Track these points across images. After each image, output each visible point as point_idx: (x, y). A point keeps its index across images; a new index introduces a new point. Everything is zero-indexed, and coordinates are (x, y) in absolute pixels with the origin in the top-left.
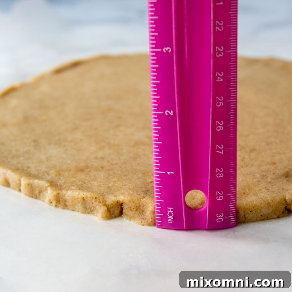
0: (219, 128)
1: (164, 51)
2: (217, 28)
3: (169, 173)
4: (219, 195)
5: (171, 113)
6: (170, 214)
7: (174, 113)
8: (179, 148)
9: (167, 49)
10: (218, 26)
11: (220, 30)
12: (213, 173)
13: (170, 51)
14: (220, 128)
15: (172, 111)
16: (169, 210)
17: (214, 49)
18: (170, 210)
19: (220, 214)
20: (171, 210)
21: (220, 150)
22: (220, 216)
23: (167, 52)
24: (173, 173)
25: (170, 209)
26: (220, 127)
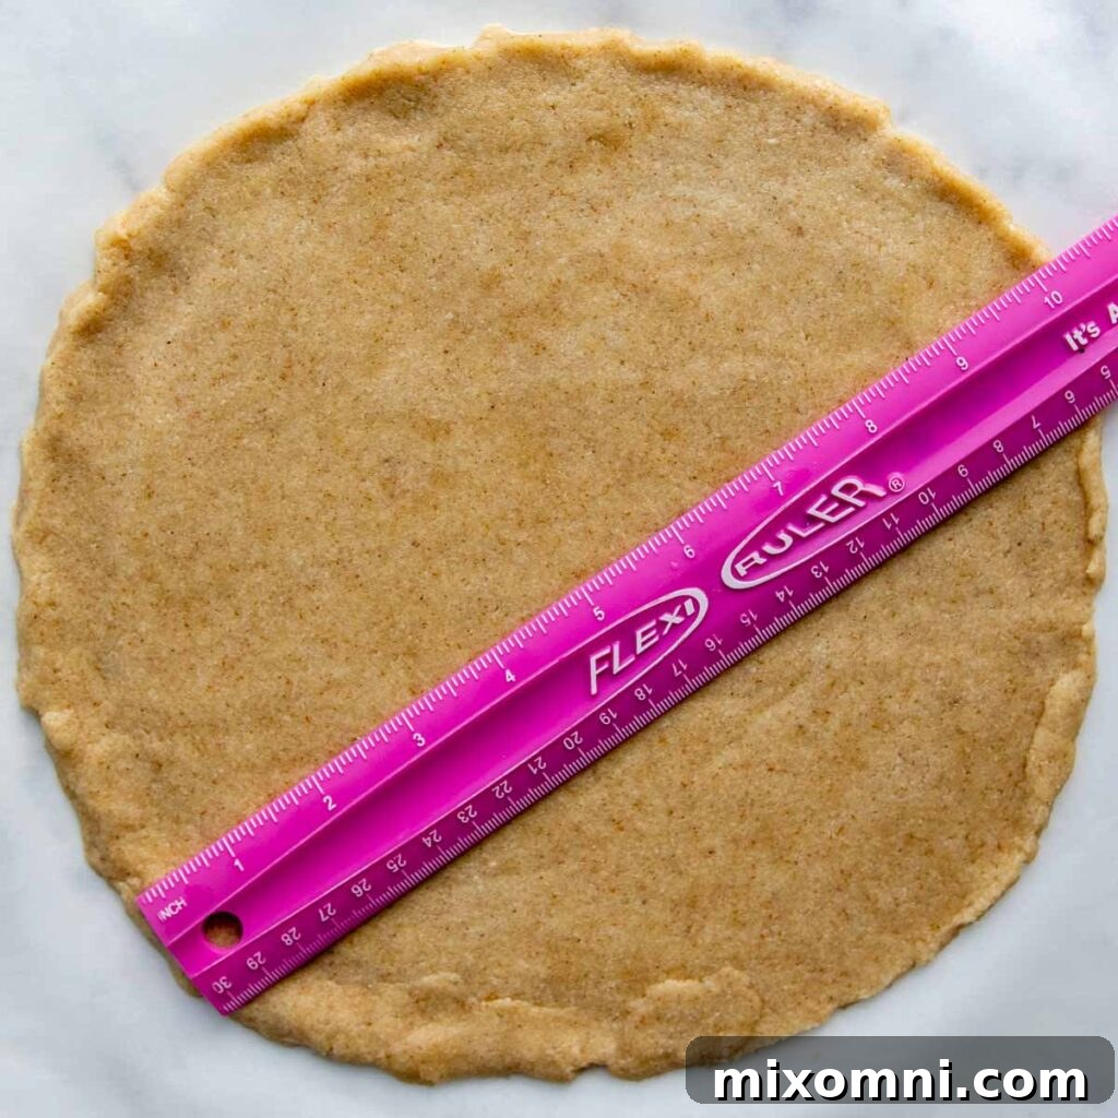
0: (356, 889)
1: (414, 737)
2: (498, 788)
3: (237, 863)
4: (256, 959)
5: (331, 807)
6: (174, 908)
7: (335, 811)
8: (287, 853)
9: (420, 738)
10: (502, 789)
11: (497, 795)
12: (284, 927)
13: (419, 745)
14: (358, 891)
15: (334, 806)
16: (179, 901)
17: (466, 804)
18: (180, 903)
19: (228, 981)
20: (182, 905)
21: (326, 914)
22: (225, 984)
23: (417, 741)
24: (242, 868)
25: (183, 902)
26: (360, 889)
